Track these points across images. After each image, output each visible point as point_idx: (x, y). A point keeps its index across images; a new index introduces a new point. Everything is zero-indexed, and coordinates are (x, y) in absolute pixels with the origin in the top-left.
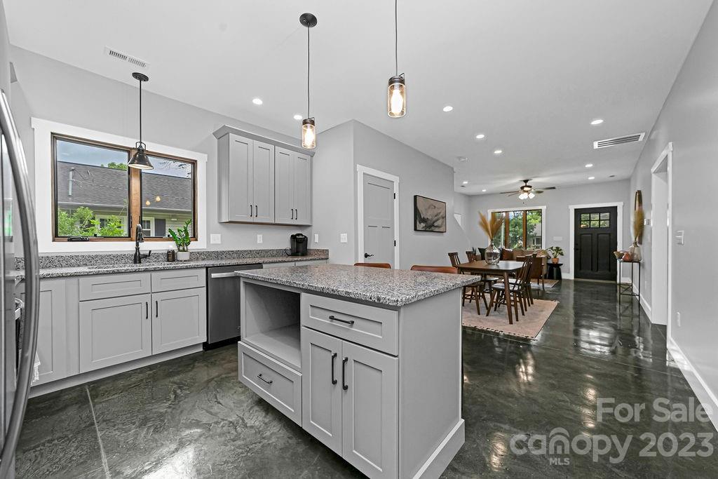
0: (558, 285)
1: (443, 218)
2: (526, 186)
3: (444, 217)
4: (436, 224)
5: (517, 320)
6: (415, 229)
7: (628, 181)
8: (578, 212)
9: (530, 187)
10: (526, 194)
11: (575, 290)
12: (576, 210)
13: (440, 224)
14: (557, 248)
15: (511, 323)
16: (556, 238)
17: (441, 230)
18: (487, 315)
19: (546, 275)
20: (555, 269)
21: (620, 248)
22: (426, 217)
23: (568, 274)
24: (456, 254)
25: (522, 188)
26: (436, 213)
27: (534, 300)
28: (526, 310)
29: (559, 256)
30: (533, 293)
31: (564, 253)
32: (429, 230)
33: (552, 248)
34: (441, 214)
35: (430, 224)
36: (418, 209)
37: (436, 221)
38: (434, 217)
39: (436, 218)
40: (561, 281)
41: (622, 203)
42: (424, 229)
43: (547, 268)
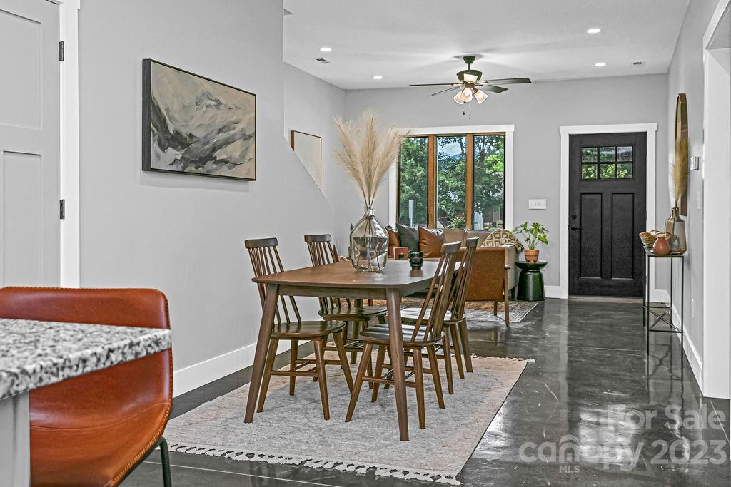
0: (537, 316)
1: (247, 138)
2: (470, 72)
3: (250, 137)
4: (220, 155)
5: (422, 426)
6: (147, 167)
7: (663, 77)
8: (576, 144)
9: (479, 74)
10: (468, 91)
11: (571, 327)
12: (572, 138)
13: (237, 155)
14: (536, 225)
15: (404, 436)
16: (533, 204)
17: (239, 171)
18: (348, 419)
19: (513, 290)
20: (531, 276)
21: (650, 227)
22: (184, 132)
23: (557, 288)
24: (272, 242)
25: (460, 75)
26: (220, 122)
27: (475, 360)
28: (451, 392)
29: (539, 246)
30: (471, 339)
31: (548, 238)
32: (196, 171)
33: (525, 226)
34: (239, 127)
35: (202, 152)
36: (156, 105)
37: (220, 147)
38: (214, 133)
39: (222, 136)
40: (543, 304)
41: (656, 124)
42: (178, 167)
43: (516, 273)
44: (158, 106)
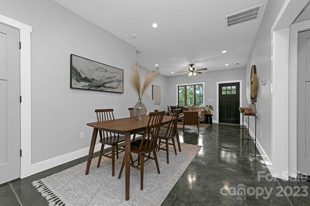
1: (120, 81)
2: (192, 68)
4: (107, 85)
6: (71, 87)
8: (221, 86)
10: (192, 73)
12: (219, 84)
13: (114, 85)
14: (210, 106)
17: (116, 90)
18: (119, 178)
20: (209, 117)
22: (90, 78)
23: (216, 120)
25: (189, 69)
26: (107, 76)
29: (211, 110)
31: (213, 109)
32: (96, 89)
33: (207, 106)
34: (116, 78)
35: (98, 84)
36: (74, 68)
37: (107, 83)
38: (104, 79)
39: (108, 80)
40: (212, 125)
41: (242, 80)
42: (87, 88)
43: (205, 117)
44: (76, 69)
